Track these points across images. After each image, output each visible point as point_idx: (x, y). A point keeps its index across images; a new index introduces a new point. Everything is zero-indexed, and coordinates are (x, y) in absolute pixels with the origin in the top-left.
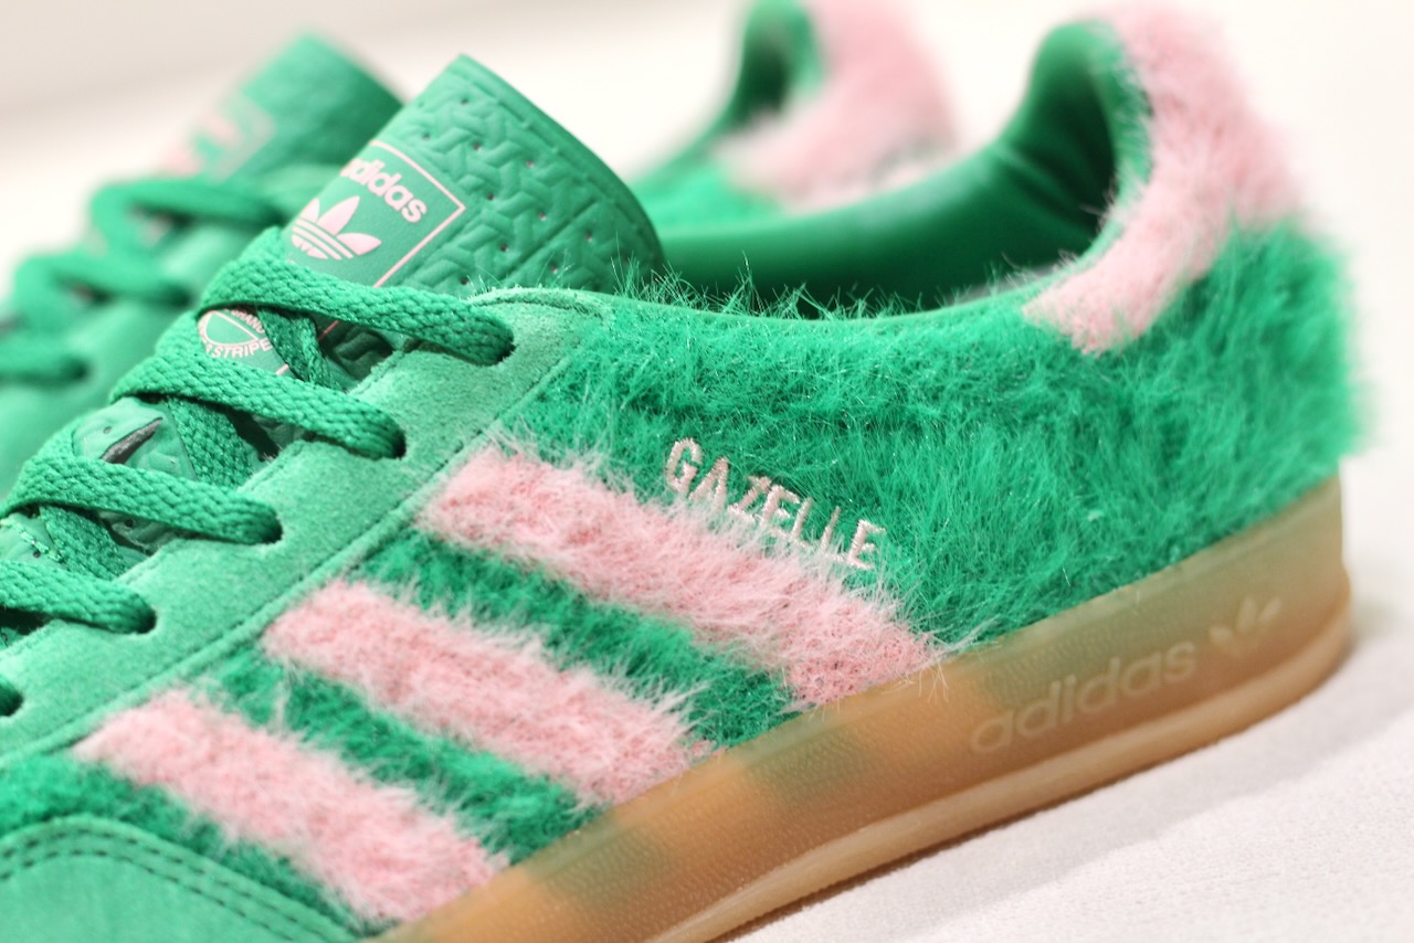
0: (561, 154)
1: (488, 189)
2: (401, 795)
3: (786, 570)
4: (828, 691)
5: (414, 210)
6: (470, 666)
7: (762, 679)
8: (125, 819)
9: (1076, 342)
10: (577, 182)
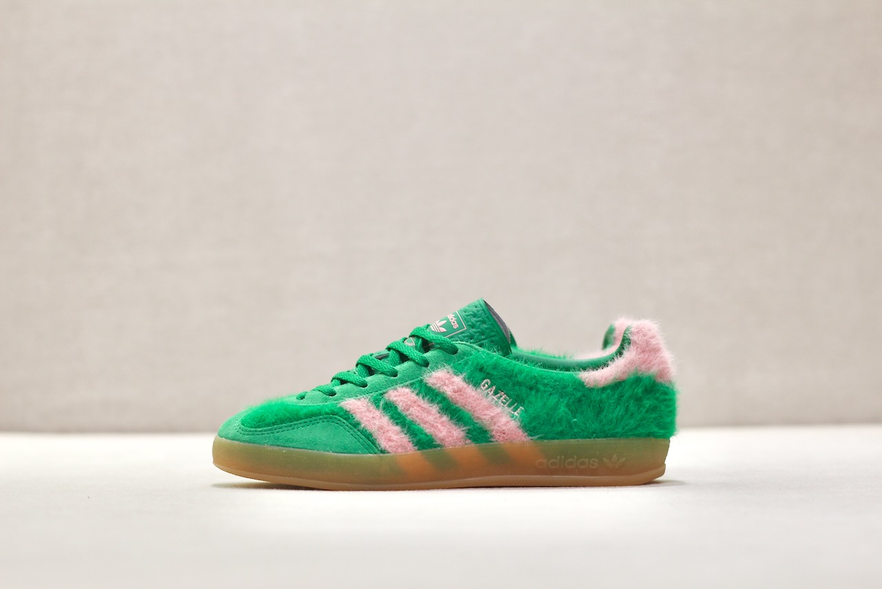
0: (492, 324)
1: (473, 326)
2: (398, 428)
3: (498, 410)
4: (501, 439)
5: (456, 326)
6: (424, 409)
7: (486, 431)
8: (344, 419)
9: (585, 384)
10: (493, 331)
